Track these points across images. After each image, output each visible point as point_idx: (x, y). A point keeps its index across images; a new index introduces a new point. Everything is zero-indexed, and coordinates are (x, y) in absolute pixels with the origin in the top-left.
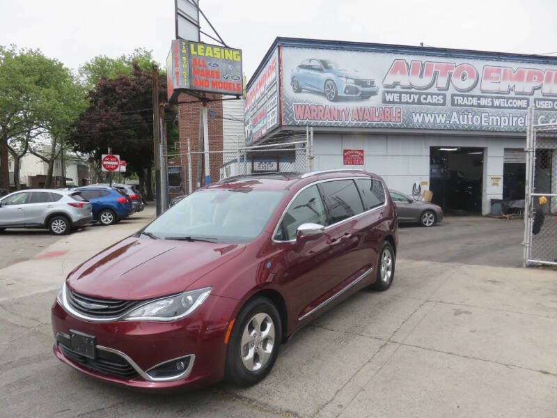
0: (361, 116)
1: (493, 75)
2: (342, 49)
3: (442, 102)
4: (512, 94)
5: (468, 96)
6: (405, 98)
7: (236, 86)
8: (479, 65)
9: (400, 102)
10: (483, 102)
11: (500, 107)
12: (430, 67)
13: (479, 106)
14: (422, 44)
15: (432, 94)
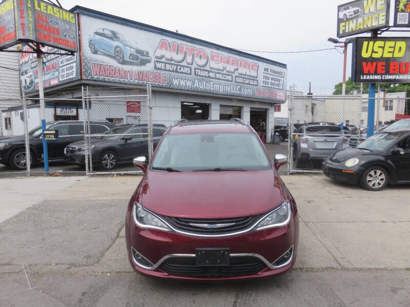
0: (141, 77)
1: (215, 58)
2: (126, 25)
3: (189, 72)
4: (225, 72)
5: (203, 70)
6: (168, 67)
7: (72, 43)
8: (208, 51)
9: (165, 70)
10: (211, 75)
11: (219, 79)
12: (182, 48)
13: (209, 77)
14: (177, 31)
15: (184, 67)
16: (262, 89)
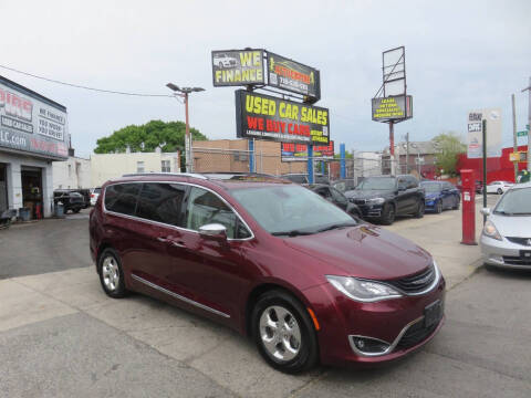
16: (39, 139)
